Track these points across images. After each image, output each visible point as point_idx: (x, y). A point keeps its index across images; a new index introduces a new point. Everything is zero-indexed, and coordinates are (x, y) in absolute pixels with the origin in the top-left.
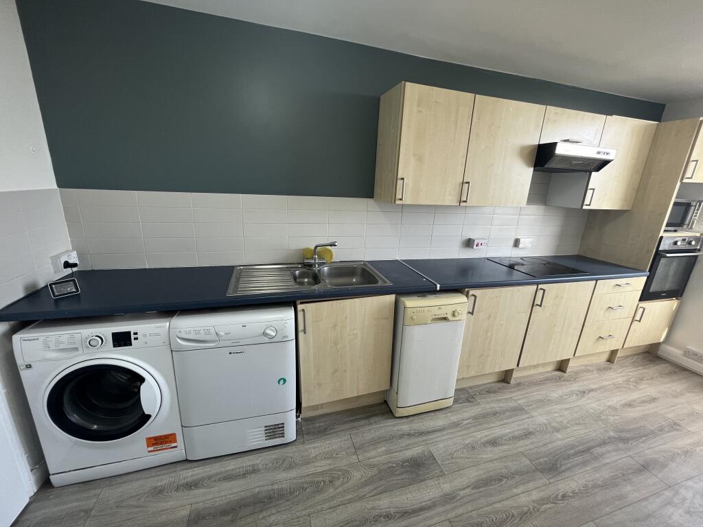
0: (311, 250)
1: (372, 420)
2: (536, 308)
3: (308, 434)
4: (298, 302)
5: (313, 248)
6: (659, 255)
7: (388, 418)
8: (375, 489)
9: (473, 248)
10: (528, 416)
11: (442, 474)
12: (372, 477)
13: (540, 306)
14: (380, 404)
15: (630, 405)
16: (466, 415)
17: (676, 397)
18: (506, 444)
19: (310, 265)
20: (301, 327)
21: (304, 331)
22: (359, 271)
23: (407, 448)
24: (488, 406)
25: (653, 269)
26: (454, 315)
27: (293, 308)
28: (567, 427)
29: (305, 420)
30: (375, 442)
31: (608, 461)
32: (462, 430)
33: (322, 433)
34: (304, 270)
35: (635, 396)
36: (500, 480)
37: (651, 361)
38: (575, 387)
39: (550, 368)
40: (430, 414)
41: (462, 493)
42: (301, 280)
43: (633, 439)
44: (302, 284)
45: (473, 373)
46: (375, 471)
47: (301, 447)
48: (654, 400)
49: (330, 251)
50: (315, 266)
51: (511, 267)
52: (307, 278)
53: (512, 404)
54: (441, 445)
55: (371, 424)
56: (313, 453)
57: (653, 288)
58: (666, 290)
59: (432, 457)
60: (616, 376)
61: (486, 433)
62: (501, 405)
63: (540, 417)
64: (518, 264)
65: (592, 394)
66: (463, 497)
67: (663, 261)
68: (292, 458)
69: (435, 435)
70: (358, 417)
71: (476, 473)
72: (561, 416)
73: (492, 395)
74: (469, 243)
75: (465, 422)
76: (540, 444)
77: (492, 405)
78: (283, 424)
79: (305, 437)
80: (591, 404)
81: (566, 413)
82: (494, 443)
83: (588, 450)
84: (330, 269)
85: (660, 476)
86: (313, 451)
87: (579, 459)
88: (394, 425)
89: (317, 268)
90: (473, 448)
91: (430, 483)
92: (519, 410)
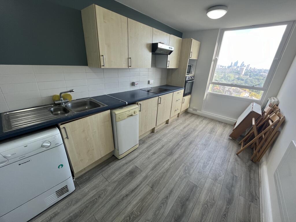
0: (58, 96)
1: (110, 165)
2: (159, 105)
3: (81, 184)
4: (59, 124)
5: (59, 94)
6: (186, 82)
7: (116, 161)
8: (119, 189)
9: (135, 86)
10: (162, 141)
11: (141, 171)
12: (116, 186)
13: (160, 103)
14: (111, 157)
15: (185, 128)
16: (144, 148)
17: (193, 122)
18: (158, 152)
19: (59, 104)
20: (65, 136)
21: (67, 138)
22: (88, 103)
23: (127, 168)
24: (150, 142)
25: (185, 87)
26: (135, 113)
27: (57, 128)
28: (172, 140)
29: (77, 179)
30: (114, 173)
31: (183, 145)
32: (144, 154)
33: (88, 180)
34: (57, 107)
35: (185, 125)
36: (159, 164)
37: (187, 114)
38: (172, 127)
39: (164, 124)
40: (131, 153)
41: (149, 174)
42: (56, 113)
43: (187, 137)
44: (57, 114)
45: (143, 133)
46: (117, 183)
47: (79, 191)
48: (189, 124)
49: (69, 95)
50: (62, 104)
51: (148, 91)
52: (59, 111)
53: (157, 139)
54: (139, 162)
55: (110, 166)
56: (87, 190)
57: (186, 93)
58: (188, 92)
59: (136, 167)
60: (180, 120)
61: (151, 151)
62: (154, 140)
63: (165, 140)
64: (150, 90)
65: (176, 128)
66: (150, 175)
67: (187, 84)
68: (76, 198)
69: (135, 160)
70: (103, 166)
71: (152, 165)
72: (170, 137)
73: (150, 138)
74: (133, 84)
75: (144, 150)
76: (167, 148)
77: (151, 141)
78: (67, 185)
79: (80, 186)
80: (176, 131)
81: (171, 136)
82: (154, 153)
83: (178, 144)
84: (72, 104)
85: (194, 144)
86: (86, 189)
87: (177, 147)
88: (119, 163)
89: (64, 105)
90: (149, 158)
91: (138, 176)
92: (159, 140)
